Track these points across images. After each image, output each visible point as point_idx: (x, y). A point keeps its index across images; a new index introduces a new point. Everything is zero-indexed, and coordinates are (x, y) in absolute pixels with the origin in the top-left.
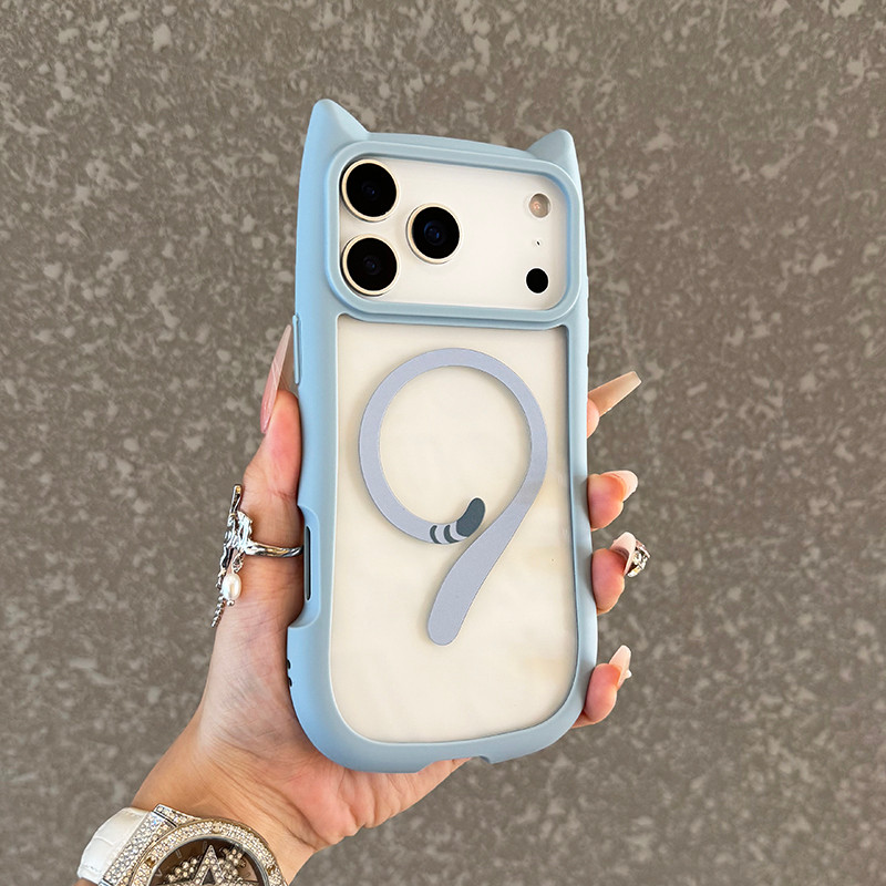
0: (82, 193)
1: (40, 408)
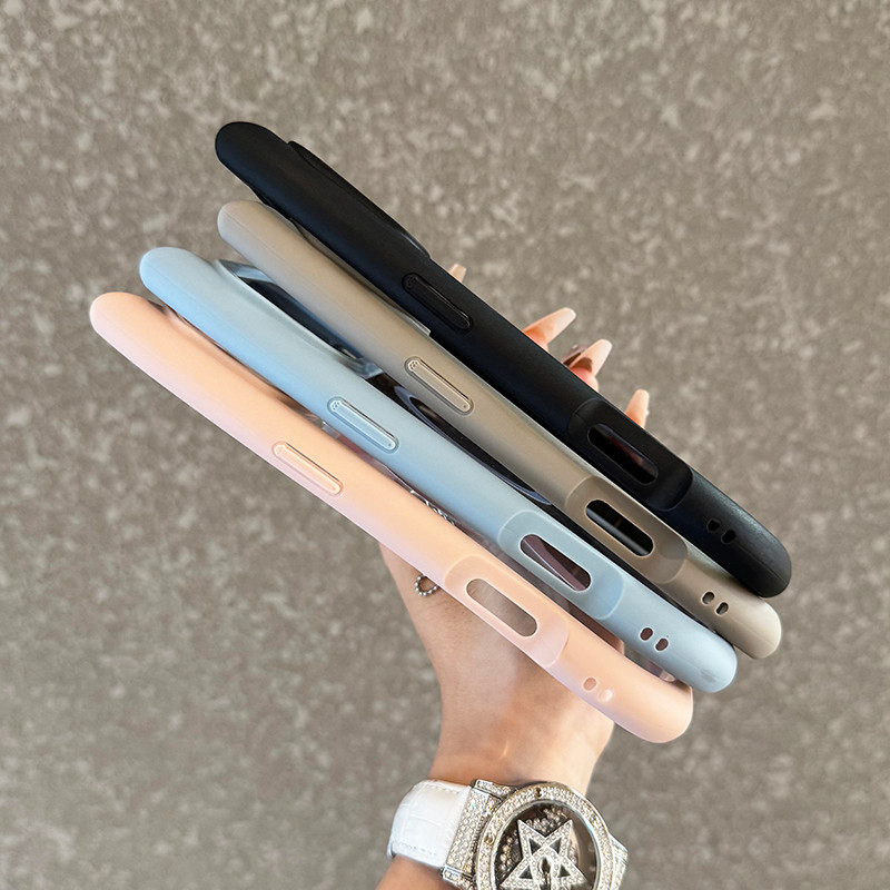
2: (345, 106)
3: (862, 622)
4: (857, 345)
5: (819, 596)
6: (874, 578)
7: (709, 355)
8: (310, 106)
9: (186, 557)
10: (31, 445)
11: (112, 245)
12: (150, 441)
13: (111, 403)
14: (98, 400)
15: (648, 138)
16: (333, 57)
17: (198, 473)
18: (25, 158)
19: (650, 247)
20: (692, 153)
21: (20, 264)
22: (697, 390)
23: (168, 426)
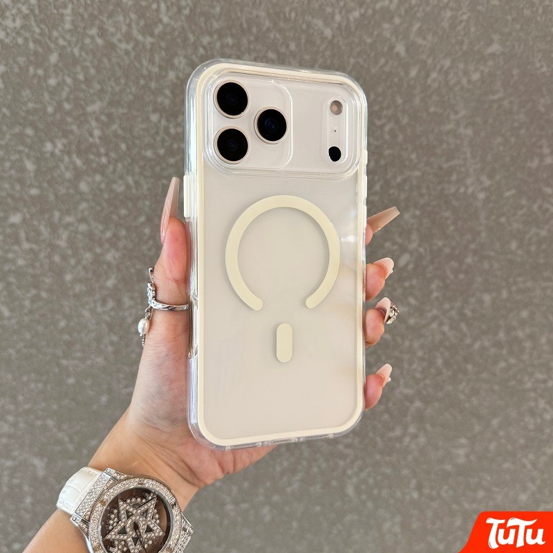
0: (172, 75)
1: (146, 192)
2: (205, 40)
3: (512, 361)
4: (513, 192)
5: (487, 344)
6: (520, 334)
7: (422, 195)
8: (185, 40)
9: (111, 304)
10: (22, 235)
11: (69, 120)
12: (90, 235)
13: (68, 212)
14: (60, 210)
15: (387, 62)
16: (199, 10)
17: (117, 255)
18: (20, 67)
19: (387, 128)
20: (413, 73)
21: (17, 130)
22: (414, 217)
23: (101, 227)
